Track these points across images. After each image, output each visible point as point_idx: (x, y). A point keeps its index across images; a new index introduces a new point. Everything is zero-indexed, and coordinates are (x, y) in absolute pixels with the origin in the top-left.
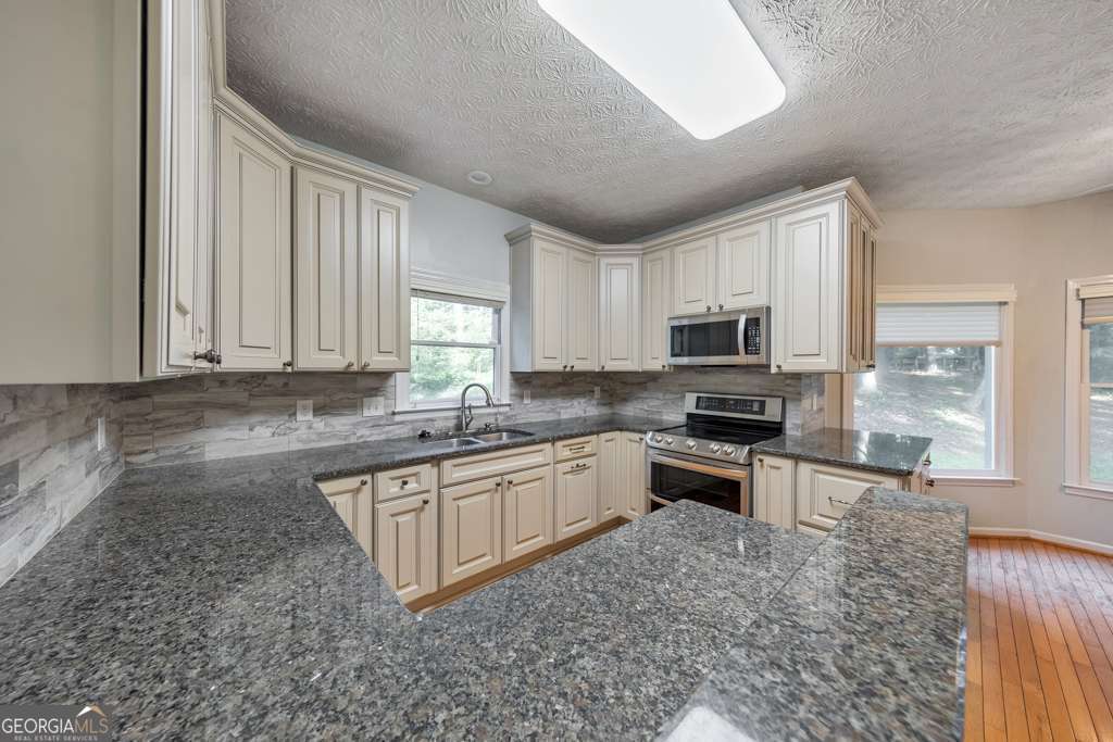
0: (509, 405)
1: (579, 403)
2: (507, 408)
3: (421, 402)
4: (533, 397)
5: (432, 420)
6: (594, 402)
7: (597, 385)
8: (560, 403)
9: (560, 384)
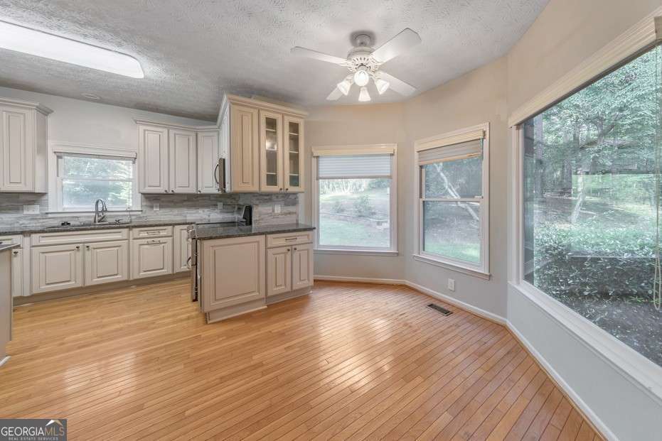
0: (142, 211)
1: (203, 211)
2: (140, 213)
3: (68, 208)
4: (161, 207)
5: (77, 217)
6: (219, 211)
7: (221, 202)
8: (185, 211)
9: (185, 201)
